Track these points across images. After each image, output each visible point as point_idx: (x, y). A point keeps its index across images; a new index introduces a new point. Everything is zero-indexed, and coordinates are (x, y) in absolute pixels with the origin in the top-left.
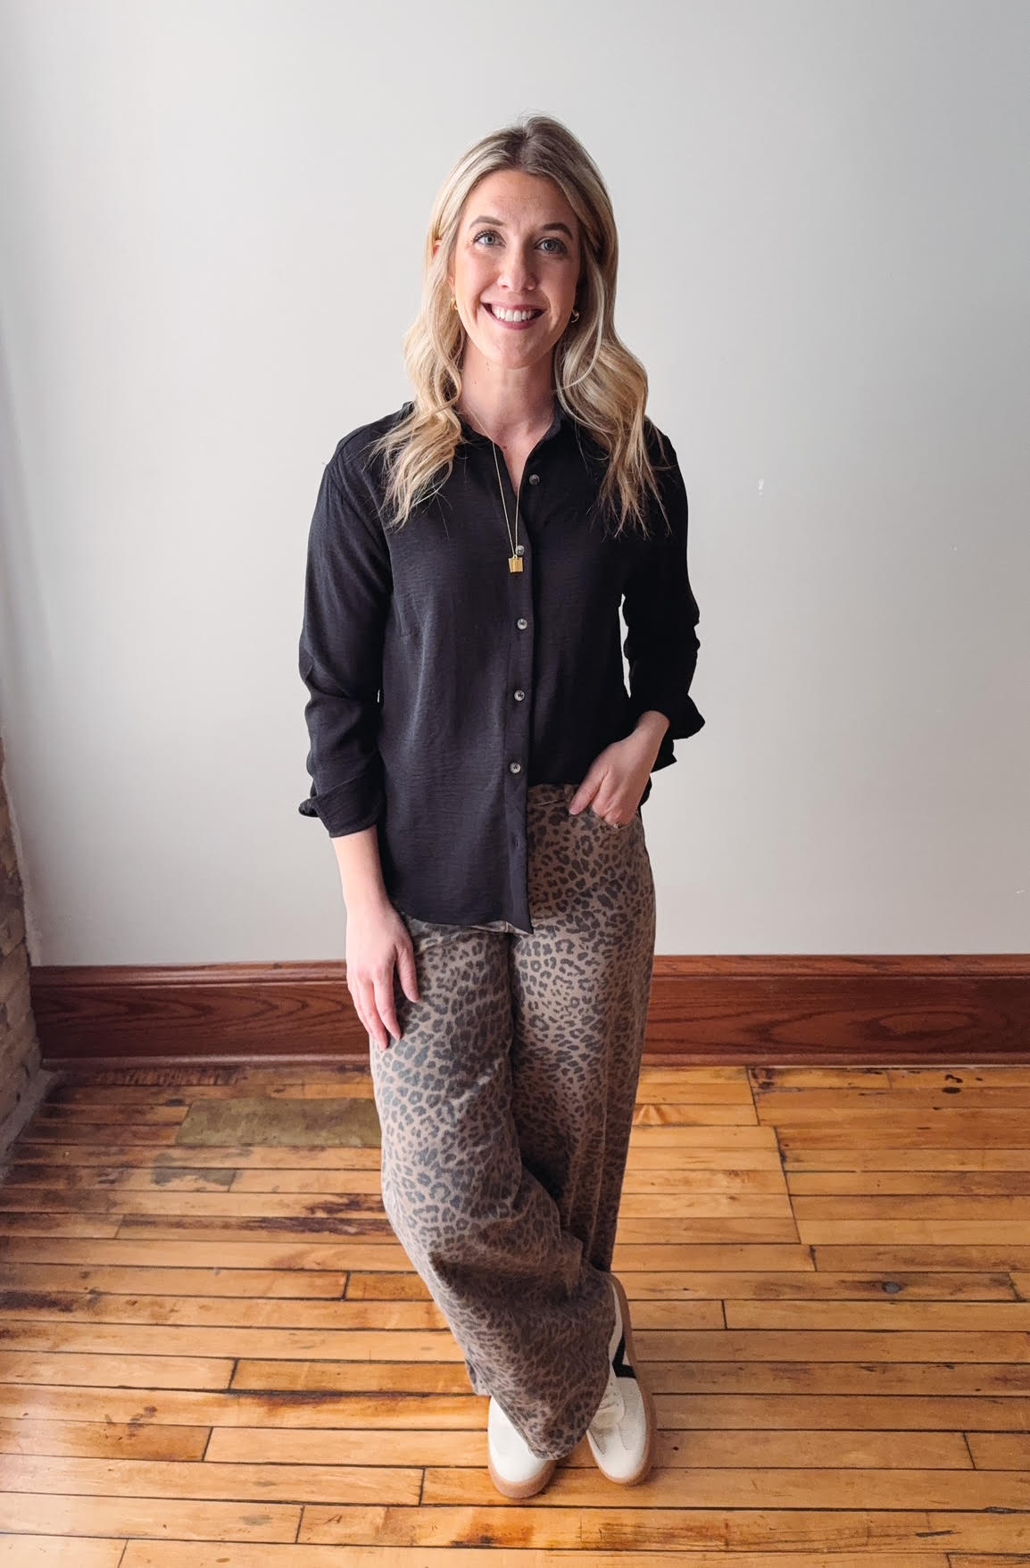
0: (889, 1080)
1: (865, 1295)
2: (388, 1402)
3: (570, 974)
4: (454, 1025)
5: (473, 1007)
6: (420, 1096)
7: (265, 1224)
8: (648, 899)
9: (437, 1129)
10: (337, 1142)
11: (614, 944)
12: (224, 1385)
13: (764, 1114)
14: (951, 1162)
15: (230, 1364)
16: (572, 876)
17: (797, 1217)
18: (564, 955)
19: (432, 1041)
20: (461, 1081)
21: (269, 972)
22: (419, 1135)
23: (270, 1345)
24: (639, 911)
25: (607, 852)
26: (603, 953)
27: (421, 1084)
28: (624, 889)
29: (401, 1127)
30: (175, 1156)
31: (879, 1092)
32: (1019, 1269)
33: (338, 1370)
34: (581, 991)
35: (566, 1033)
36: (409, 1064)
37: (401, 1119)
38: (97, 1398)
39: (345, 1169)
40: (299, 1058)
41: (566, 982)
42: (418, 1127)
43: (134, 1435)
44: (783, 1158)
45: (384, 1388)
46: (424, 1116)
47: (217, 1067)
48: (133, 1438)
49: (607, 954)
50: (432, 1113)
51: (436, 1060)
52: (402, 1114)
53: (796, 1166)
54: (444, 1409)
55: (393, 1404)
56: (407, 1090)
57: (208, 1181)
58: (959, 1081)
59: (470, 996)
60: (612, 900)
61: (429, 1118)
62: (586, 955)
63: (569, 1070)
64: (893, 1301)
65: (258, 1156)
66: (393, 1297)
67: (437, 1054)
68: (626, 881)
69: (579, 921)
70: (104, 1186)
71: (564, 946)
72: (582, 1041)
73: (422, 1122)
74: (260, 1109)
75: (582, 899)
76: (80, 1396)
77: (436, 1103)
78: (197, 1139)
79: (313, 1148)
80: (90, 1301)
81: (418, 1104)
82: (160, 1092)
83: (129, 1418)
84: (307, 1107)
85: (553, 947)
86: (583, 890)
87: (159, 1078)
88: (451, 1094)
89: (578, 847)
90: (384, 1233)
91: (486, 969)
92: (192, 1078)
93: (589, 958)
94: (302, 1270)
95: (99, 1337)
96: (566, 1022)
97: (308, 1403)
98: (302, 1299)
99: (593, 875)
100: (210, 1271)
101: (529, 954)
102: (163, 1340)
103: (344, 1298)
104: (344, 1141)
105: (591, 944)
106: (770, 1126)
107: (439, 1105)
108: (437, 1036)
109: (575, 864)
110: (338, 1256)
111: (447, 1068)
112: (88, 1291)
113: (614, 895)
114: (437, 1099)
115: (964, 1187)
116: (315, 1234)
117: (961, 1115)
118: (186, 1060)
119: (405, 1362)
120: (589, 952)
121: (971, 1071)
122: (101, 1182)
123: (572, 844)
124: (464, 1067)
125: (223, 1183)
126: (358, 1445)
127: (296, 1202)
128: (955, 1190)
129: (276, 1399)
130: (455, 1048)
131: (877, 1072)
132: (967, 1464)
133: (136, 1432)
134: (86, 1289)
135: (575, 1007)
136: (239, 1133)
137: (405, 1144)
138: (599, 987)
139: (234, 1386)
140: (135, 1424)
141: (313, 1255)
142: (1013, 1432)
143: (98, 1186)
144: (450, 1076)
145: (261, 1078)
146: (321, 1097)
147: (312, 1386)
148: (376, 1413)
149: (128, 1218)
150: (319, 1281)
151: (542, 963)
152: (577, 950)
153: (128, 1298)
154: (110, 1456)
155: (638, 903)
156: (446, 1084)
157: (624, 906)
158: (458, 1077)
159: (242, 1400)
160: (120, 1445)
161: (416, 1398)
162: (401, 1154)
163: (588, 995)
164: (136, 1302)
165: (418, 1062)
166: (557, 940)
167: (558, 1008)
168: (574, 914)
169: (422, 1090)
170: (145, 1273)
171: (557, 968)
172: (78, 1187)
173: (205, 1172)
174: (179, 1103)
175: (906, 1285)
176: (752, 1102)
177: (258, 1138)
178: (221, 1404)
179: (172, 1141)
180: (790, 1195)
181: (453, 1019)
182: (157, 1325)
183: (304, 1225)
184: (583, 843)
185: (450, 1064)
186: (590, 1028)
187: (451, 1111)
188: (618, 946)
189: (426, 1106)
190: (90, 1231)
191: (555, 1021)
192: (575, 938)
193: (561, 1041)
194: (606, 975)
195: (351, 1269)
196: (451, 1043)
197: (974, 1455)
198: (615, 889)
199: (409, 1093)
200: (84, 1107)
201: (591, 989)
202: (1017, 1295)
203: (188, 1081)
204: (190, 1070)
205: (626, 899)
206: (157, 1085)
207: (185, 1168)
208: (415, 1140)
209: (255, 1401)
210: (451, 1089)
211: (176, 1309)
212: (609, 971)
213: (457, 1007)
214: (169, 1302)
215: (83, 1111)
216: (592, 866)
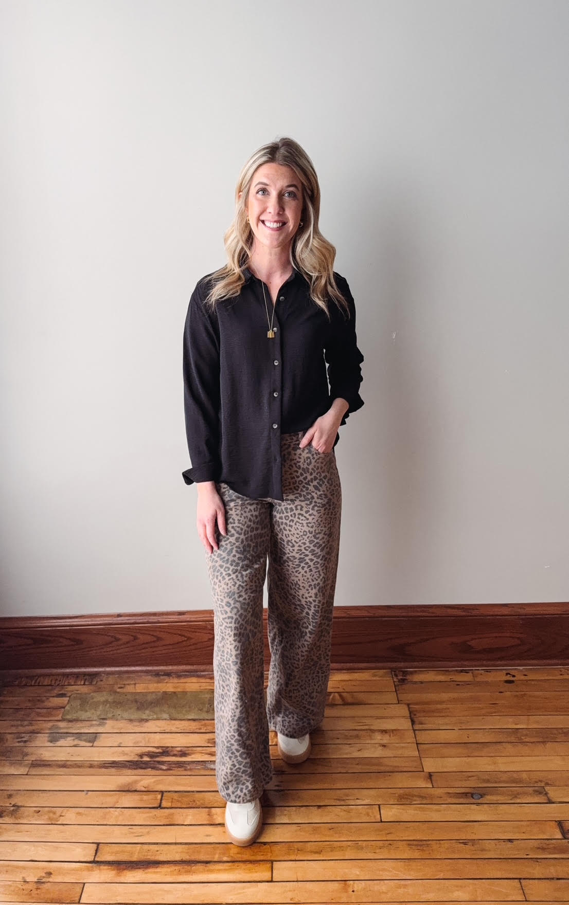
0: (473, 676)
1: (462, 801)
2: (186, 867)
3: (302, 520)
4: (244, 540)
5: (253, 534)
6: (229, 569)
7: (114, 765)
8: (338, 489)
9: (236, 583)
10: (155, 717)
11: (322, 507)
12: (91, 859)
13: (401, 697)
14: (509, 723)
15: (95, 846)
16: (302, 475)
17: (421, 756)
18: (299, 511)
19: (235, 546)
20: (247, 564)
21: (114, 619)
22: (227, 585)
23: (118, 835)
24: (334, 494)
25: (318, 465)
26: (317, 511)
27: (230, 563)
28: (326, 483)
29: (220, 582)
30: (61, 726)
31: (467, 683)
32: (551, 784)
33: (158, 849)
34: (308, 528)
35: (302, 548)
36: (224, 555)
37: (220, 578)
38: (17, 867)
39: (160, 733)
40: (133, 668)
41: (300, 523)
42: (228, 582)
43: (39, 889)
44: (413, 722)
45: (184, 859)
46: (230, 577)
47: (85, 674)
48: (39, 890)
49: (319, 512)
50: (234, 576)
51: (237, 554)
52: (220, 576)
53: (420, 727)
54: (219, 870)
55: (189, 867)
56: (223, 566)
57: (81, 740)
58: (514, 676)
59: (252, 530)
60: (320, 488)
61: (232, 578)
62: (309, 511)
63: (305, 567)
64: (478, 804)
65: (109, 725)
66: (188, 806)
67: (237, 551)
68: (327, 479)
69: (304, 496)
70: (22, 744)
71: (299, 507)
72: (310, 552)
73: (229, 580)
74: (111, 699)
75: (306, 486)
76: (8, 866)
77: (236, 572)
78: (74, 716)
79: (142, 720)
80: (13, 810)
81: (228, 572)
82: (52, 690)
83: (37, 878)
84: (137, 697)
85: (294, 508)
86: (306, 481)
87: (51, 681)
88: (242, 569)
89: (305, 462)
90: (183, 769)
91: (259, 518)
92: (70, 681)
93: (310, 513)
94: (136, 791)
95: (19, 832)
96: (302, 543)
97: (140, 868)
98: (136, 808)
99: (311, 474)
100: (83, 793)
101: (283, 513)
102: (55, 832)
103: (160, 807)
104: (159, 716)
105: (311, 506)
106: (405, 704)
107: (237, 573)
108: (237, 544)
109: (303, 469)
110: (157, 783)
111: (241, 558)
112: (11, 805)
113: (321, 485)
114: (237, 571)
115: (517, 738)
116: (143, 770)
117: (516, 696)
118: (68, 670)
119: (196, 844)
120: (310, 510)
121: (521, 671)
122: (19, 742)
123: (302, 461)
124: (248, 559)
125: (90, 742)
126: (168, 892)
127: (132, 752)
128: (513, 739)
129: (122, 866)
130: (245, 550)
131: (466, 672)
132: (521, 898)
133: (40, 887)
134: (11, 804)
135: (305, 535)
136: (98, 713)
137: (221, 589)
138: (316, 526)
139: (97, 859)
140: (39, 882)
141: (142, 782)
142: (548, 879)
143: (17, 744)
144: (242, 561)
145: (111, 680)
146: (146, 691)
147: (142, 858)
148: (179, 873)
149: (34, 763)
150: (145, 797)
151: (290, 516)
152: (305, 509)
153: (35, 809)
154: (25, 901)
155: (333, 490)
156: (241, 565)
157: (326, 491)
158: (245, 562)
159: (102, 867)
160: (30, 895)
161: (202, 864)
162: (219, 594)
163: (311, 530)
164: (39, 811)
165: (229, 554)
166: (295, 505)
167: (298, 536)
168: (302, 493)
169: (230, 566)
170: (44, 794)
171: (297, 517)
172: (7, 745)
173: (79, 735)
174: (63, 695)
175: (485, 795)
176: (394, 690)
177: (110, 715)
178: (89, 869)
179: (59, 718)
180: (417, 744)
181: (244, 537)
182: (52, 824)
183: (135, 765)
184: (307, 460)
185: (242, 556)
186: (313, 546)
187: (242, 576)
188: (323, 508)
189: (231, 573)
190: (12, 771)
191: (297, 543)
192: (303, 504)
193: (301, 552)
194: (319, 521)
195: (164, 790)
196: (243, 548)
197: (525, 892)
198: (321, 483)
199: (224, 568)
200: (8, 699)
201: (312, 527)
202: (549, 799)
203: (69, 682)
204: (70, 677)
205: (327, 487)
206: (50, 685)
207: (67, 733)
208: (225, 587)
209: (110, 867)
210: (242, 567)
211: (63, 814)
212: (320, 519)
213: (246, 533)
214: (59, 811)
215: (7, 701)
216: (310, 470)
